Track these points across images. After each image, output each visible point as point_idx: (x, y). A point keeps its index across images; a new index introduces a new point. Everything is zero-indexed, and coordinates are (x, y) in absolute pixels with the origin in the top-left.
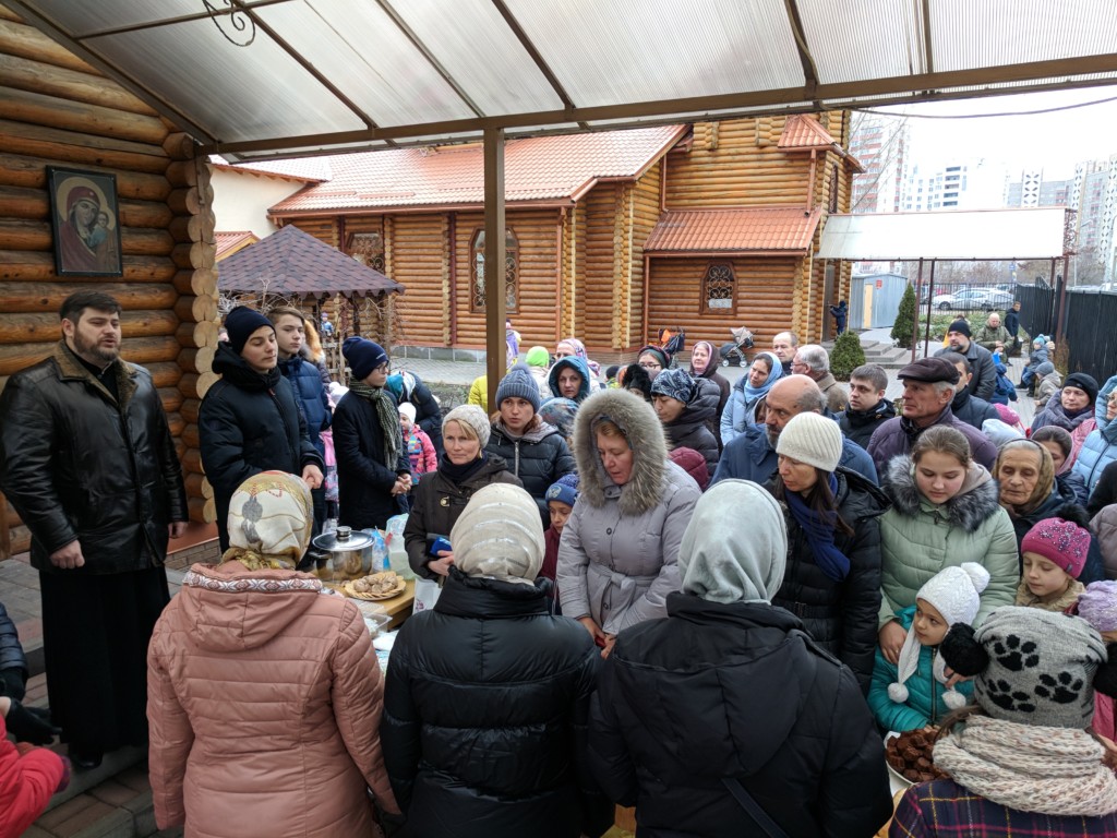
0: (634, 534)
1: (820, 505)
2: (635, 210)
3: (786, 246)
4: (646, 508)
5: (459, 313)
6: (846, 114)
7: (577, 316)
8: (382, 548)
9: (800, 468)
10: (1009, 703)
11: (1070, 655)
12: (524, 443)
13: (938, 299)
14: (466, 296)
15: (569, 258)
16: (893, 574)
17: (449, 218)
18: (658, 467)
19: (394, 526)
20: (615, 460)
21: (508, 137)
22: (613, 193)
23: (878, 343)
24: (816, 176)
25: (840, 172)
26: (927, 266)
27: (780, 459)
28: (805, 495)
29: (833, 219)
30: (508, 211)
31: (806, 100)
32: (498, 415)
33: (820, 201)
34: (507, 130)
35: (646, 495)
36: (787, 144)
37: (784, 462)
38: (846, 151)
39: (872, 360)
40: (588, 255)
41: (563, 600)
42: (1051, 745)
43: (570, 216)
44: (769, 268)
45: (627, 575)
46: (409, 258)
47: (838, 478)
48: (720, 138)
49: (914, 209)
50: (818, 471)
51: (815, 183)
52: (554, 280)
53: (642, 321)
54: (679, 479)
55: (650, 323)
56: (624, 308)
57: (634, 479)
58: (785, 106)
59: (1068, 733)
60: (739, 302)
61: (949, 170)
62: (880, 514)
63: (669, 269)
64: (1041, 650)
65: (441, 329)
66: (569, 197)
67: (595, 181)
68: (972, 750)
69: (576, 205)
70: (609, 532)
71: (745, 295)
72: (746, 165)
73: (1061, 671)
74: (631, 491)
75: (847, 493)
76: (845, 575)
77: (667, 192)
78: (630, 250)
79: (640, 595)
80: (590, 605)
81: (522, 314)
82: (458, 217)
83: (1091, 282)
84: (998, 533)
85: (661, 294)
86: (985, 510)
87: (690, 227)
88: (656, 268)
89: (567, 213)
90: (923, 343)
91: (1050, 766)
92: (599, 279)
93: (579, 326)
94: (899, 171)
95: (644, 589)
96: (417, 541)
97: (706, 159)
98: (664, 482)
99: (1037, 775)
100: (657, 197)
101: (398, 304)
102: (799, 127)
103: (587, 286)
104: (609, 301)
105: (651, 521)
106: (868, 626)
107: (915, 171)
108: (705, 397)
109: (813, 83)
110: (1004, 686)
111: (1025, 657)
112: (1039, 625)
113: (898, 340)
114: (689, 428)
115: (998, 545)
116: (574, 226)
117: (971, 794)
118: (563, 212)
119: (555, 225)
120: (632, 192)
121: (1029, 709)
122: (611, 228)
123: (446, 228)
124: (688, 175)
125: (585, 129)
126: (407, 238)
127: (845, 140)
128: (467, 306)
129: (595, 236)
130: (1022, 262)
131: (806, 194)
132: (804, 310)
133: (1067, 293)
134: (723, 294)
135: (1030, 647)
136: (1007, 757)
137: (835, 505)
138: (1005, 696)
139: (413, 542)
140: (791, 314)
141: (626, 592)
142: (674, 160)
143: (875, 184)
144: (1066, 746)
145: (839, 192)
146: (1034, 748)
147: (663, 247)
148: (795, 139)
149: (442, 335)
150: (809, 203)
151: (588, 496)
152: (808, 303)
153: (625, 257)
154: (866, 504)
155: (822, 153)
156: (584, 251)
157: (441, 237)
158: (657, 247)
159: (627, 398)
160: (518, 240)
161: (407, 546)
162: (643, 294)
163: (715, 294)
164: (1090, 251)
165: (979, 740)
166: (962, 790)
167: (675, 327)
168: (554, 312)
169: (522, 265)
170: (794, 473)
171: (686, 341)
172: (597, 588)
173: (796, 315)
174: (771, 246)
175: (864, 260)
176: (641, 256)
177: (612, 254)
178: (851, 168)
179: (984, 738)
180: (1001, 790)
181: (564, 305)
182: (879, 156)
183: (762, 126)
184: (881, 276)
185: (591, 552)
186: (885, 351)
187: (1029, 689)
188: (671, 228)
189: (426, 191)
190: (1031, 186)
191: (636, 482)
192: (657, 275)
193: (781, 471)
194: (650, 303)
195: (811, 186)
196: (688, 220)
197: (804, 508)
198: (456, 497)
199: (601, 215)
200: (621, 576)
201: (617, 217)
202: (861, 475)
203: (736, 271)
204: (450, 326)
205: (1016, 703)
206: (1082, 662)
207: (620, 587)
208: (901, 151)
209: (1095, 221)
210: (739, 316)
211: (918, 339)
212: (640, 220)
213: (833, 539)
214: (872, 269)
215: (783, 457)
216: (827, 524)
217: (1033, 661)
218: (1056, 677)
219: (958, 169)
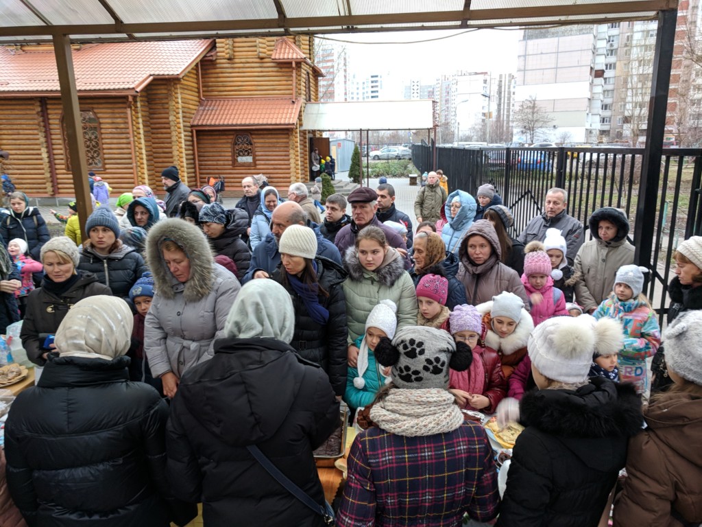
0: (196, 314)
1: (308, 281)
2: (182, 98)
3: (282, 122)
4: (203, 295)
5: (58, 171)
6: (311, 40)
7: (149, 170)
8: (5, 348)
9: (295, 259)
10: (409, 378)
11: (440, 347)
12: (110, 260)
13: (372, 154)
14: (62, 159)
15: (138, 131)
16: (351, 316)
17: (40, 102)
18: (208, 268)
19: (13, 331)
20: (178, 267)
21: (73, 42)
22: (165, 87)
23: (341, 181)
24: (296, 78)
25: (311, 76)
26: (364, 134)
27: (282, 256)
28: (299, 276)
29: (309, 105)
30: (80, 98)
31: (280, 27)
32: (88, 242)
33: (300, 94)
34: (72, 37)
35: (202, 287)
36: (277, 57)
37: (285, 257)
38: (313, 63)
39: (339, 191)
40: (152, 129)
41: (151, 364)
42: (425, 398)
43: (135, 101)
44: (273, 136)
45: (194, 341)
46: (10, 132)
47: (317, 263)
48: (234, 52)
49: (355, 100)
50: (306, 259)
51: (296, 83)
52: (129, 146)
53: (195, 172)
54: (223, 275)
55: (201, 174)
56: (182, 164)
57: (192, 278)
58: (267, 30)
59: (434, 391)
60: (257, 158)
61: (372, 77)
62: (342, 282)
63: (210, 137)
64: (425, 346)
65: (45, 184)
66: (133, 88)
67: (151, 78)
68: (388, 408)
69: (139, 94)
70: (179, 314)
71: (260, 153)
72: (253, 70)
73: (435, 356)
74: (191, 286)
75: (323, 272)
76: (327, 319)
77: (203, 87)
78: (181, 125)
79: (204, 352)
80: (170, 364)
81: (108, 171)
82: (48, 102)
83: (448, 142)
84: (405, 286)
85: (206, 154)
86: (397, 274)
87: (221, 110)
88: (201, 137)
89: (133, 99)
90: (366, 180)
91: (425, 410)
92: (162, 145)
93: (151, 178)
94: (345, 77)
95: (206, 348)
96: (32, 340)
97: (227, 65)
98: (213, 277)
99: (418, 416)
100: (196, 90)
101: (4, 166)
102: (283, 47)
103: (154, 150)
104: (170, 160)
105: (206, 304)
106: (342, 348)
107: (354, 77)
108: (238, 221)
109: (282, 16)
110: (407, 368)
111: (418, 350)
112: (424, 332)
113: (352, 179)
114: (229, 240)
115: (406, 294)
116: (139, 109)
117: (387, 433)
118: (130, 99)
119: (125, 108)
120: (178, 86)
121: (419, 379)
122: (167, 110)
123: (39, 109)
124: (216, 75)
125: (132, 39)
126: (7, 117)
127: (312, 56)
128: (63, 166)
129: (156, 116)
130: (414, 131)
131: (292, 90)
132: (297, 162)
133: (437, 148)
134: (246, 154)
135: (420, 344)
136: (403, 409)
137: (317, 279)
138: (408, 374)
139: (28, 341)
140: (289, 165)
141: (194, 352)
142: (205, 65)
143: (332, 85)
144: (433, 397)
145: (311, 88)
146: (417, 401)
147: (204, 123)
148: (282, 54)
149: (45, 188)
150: (294, 95)
151: (162, 292)
152: (299, 158)
153: (179, 130)
154: (334, 277)
155: (299, 64)
156: (149, 126)
157: (36, 116)
158: (200, 123)
159: (181, 224)
160: (98, 118)
161: (24, 344)
162: (194, 154)
163: (241, 154)
164: (447, 124)
165: (392, 402)
166: (383, 431)
167: (217, 176)
168: (132, 168)
169: (103, 136)
170: (292, 263)
171: (226, 184)
172: (174, 352)
173: (292, 165)
174: (273, 122)
175: (329, 131)
176: (189, 129)
177: (169, 128)
178: (317, 73)
179: (394, 401)
180: (400, 428)
181: (139, 164)
182: (333, 67)
183: (261, 45)
184: (340, 140)
185: (167, 329)
186: (346, 185)
187: (420, 367)
188: (208, 110)
189: (17, 81)
190: (416, 88)
191: (194, 280)
192: (202, 141)
193: (284, 263)
194: (199, 161)
195: (294, 84)
196: (219, 105)
197: (299, 283)
198: (59, 304)
199: (158, 102)
200: (190, 342)
201: (170, 103)
202: (329, 259)
203: (253, 138)
204: (52, 182)
205: (413, 377)
206: (445, 351)
207: (189, 349)
208: (345, 65)
209: (448, 108)
210: (258, 167)
211: (363, 178)
212: (186, 105)
213: (317, 300)
214: (335, 136)
215: (284, 254)
216: (313, 291)
217: (422, 352)
218: (433, 360)
219: (377, 76)
